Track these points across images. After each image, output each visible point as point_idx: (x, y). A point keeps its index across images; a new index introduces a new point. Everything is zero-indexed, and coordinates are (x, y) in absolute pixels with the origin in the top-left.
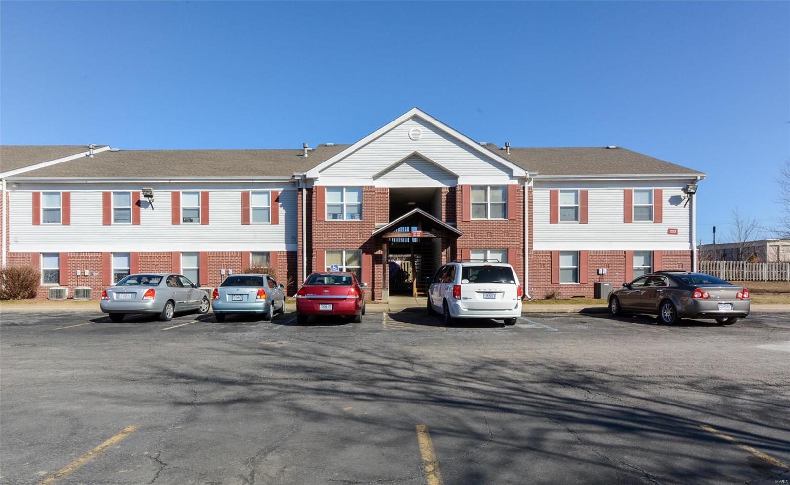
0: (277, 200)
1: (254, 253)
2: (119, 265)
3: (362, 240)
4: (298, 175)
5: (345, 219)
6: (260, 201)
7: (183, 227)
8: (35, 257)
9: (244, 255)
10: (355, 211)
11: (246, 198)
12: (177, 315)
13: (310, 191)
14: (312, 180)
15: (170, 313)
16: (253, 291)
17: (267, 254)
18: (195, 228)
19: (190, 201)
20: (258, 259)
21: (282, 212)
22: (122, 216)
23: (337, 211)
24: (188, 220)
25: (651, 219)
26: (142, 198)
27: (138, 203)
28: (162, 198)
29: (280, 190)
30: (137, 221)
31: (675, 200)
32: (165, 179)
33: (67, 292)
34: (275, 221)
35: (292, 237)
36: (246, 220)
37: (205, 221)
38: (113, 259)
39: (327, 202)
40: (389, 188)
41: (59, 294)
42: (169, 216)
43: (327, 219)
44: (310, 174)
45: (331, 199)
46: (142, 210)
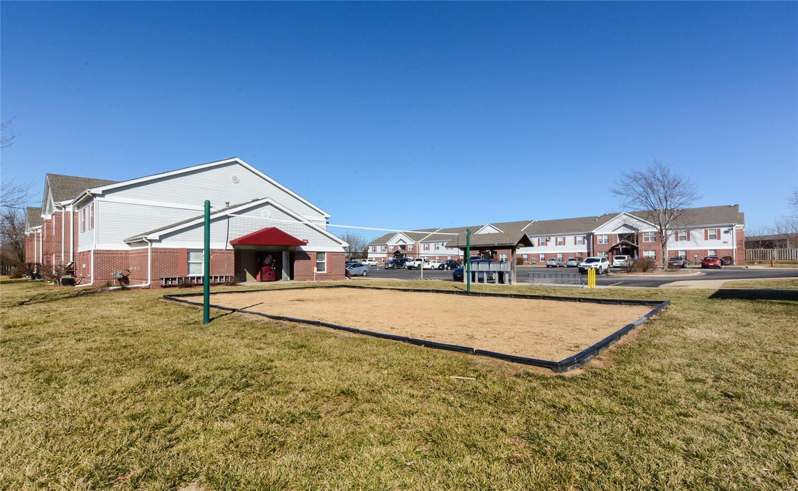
0: (585, 238)
1: (578, 253)
2: (542, 256)
3: (608, 249)
4: (590, 232)
5: (603, 243)
6: (579, 238)
7: (559, 246)
8: (522, 255)
9: (575, 253)
10: (607, 241)
11: (575, 238)
12: (559, 267)
13: (593, 235)
14: (593, 233)
15: (558, 266)
16: (574, 262)
17: (581, 253)
18: (562, 246)
19: (560, 239)
20: (579, 254)
21: (586, 241)
22: (543, 244)
23: (601, 241)
24: (559, 244)
25: (716, 238)
26: (548, 239)
27: (547, 241)
28: (553, 239)
29: (585, 235)
30: (546, 245)
31: (726, 232)
32: (554, 234)
33: (530, 263)
34: (584, 244)
35: (589, 248)
36: (575, 244)
37: (564, 244)
38: (558, 254)
39: (598, 239)
40: (619, 234)
41: (529, 264)
42: (555, 244)
43: (598, 243)
44: (593, 232)
45: (599, 238)
46: (548, 242)
